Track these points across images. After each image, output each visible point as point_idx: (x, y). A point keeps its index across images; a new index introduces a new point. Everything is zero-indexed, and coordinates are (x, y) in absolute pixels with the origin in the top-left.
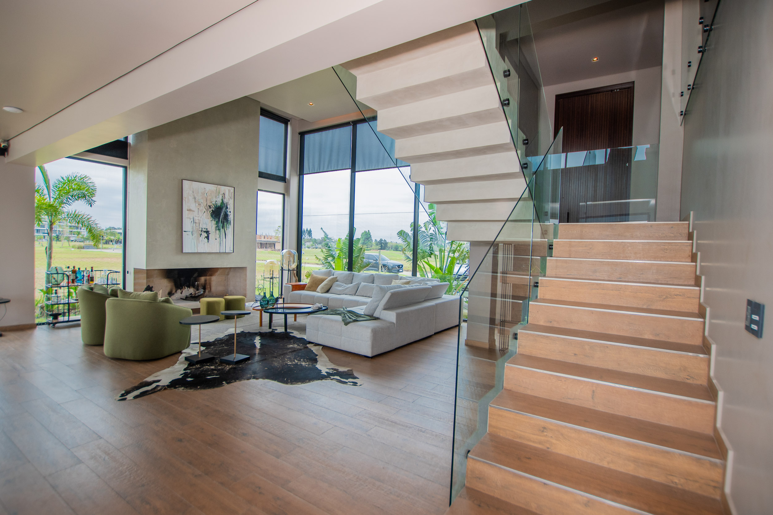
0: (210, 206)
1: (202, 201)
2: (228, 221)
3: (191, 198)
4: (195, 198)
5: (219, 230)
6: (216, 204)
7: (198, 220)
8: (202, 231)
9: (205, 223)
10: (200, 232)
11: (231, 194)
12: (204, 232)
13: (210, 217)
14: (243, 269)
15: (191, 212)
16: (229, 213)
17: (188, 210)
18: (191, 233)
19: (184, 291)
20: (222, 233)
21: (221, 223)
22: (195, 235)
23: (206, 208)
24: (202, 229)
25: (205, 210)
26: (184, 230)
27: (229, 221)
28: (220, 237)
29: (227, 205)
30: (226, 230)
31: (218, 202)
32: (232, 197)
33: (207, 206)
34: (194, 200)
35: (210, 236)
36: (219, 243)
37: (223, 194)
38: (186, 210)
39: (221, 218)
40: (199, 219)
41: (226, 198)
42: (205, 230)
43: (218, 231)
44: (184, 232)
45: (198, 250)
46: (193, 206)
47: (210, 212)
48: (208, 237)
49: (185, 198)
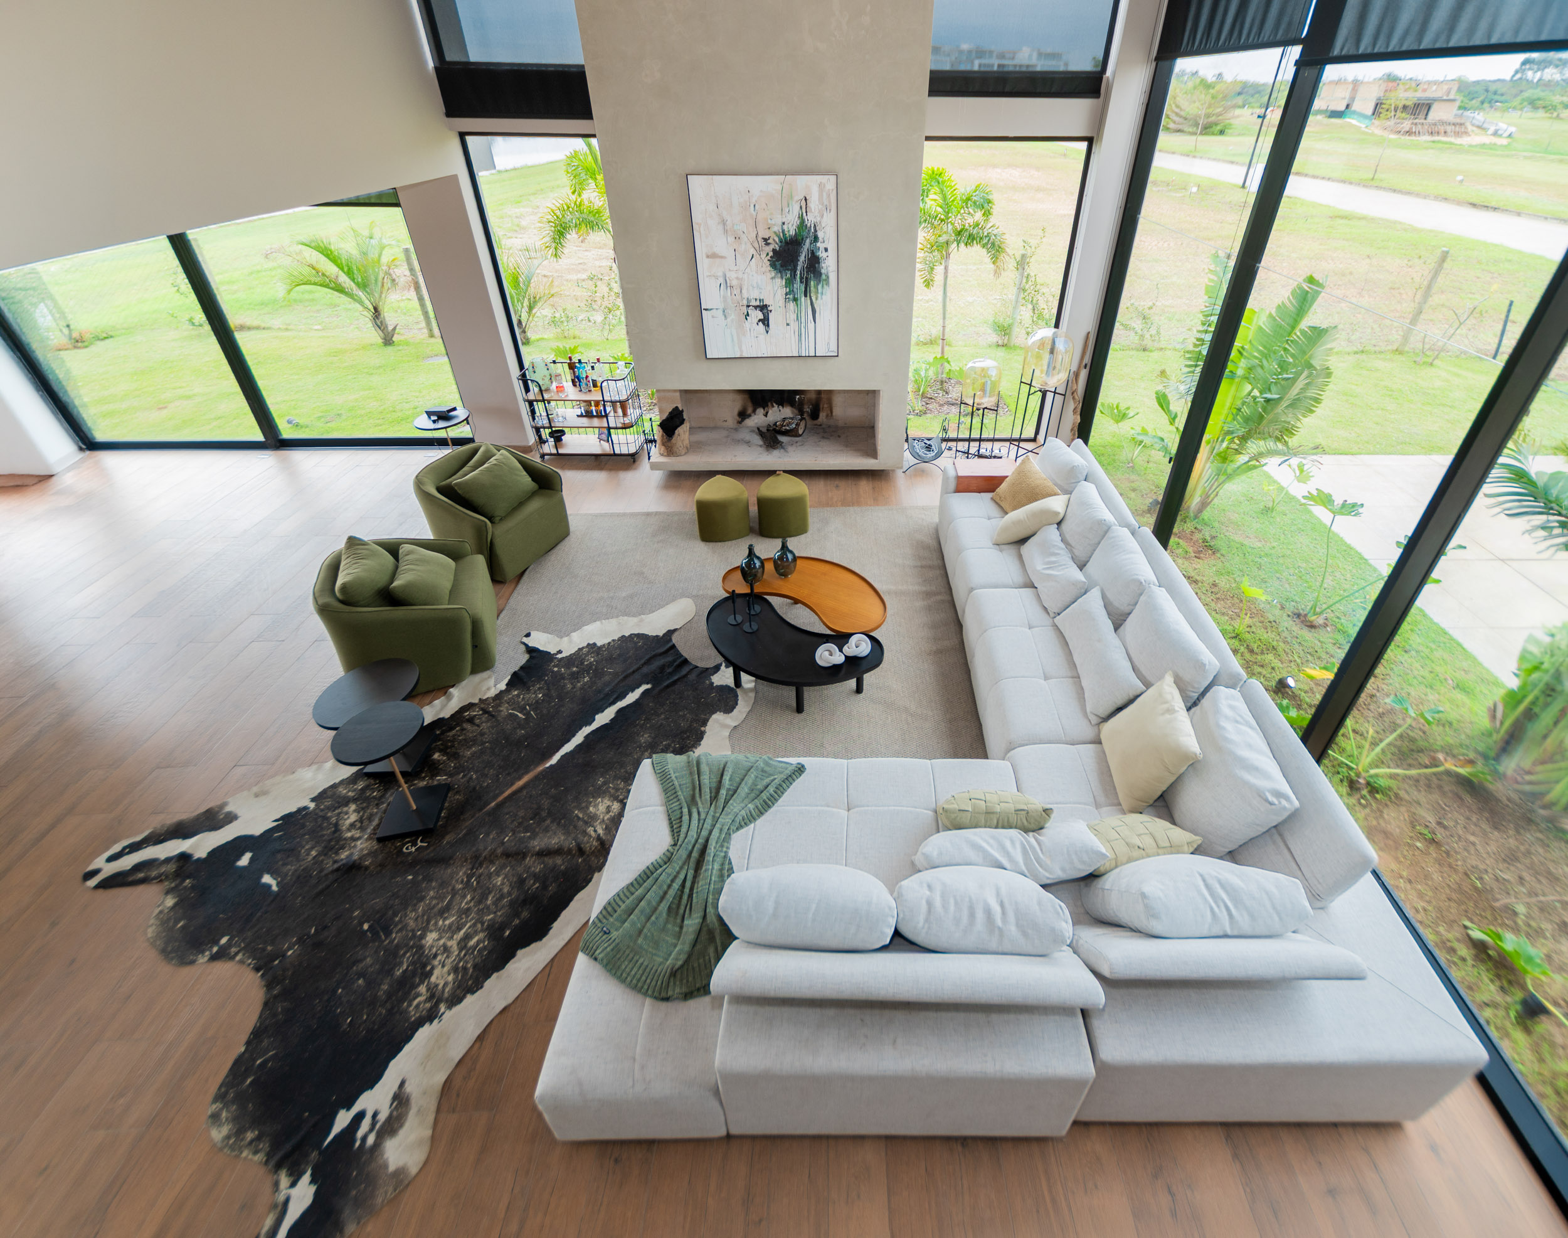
0: (765, 240)
1: (743, 227)
2: (821, 274)
3: (715, 222)
4: (724, 223)
5: (795, 300)
6: (783, 231)
7: (737, 278)
8: (748, 306)
9: (755, 285)
10: (745, 308)
11: (829, 196)
12: (756, 307)
13: (769, 268)
15: (718, 261)
16: (822, 254)
17: (708, 257)
18: (720, 312)
19: (770, 412)
20: (803, 308)
21: (801, 282)
22: (732, 316)
23: (756, 245)
24: (749, 300)
25: (752, 251)
26: (704, 306)
27: (824, 277)
28: (799, 318)
29: (816, 231)
30: (817, 299)
31: (790, 225)
32: (830, 205)
33: (759, 239)
34: (721, 227)
35: (770, 315)
36: (797, 333)
37: (804, 201)
38: (705, 256)
39: (799, 268)
40: (740, 275)
41: (811, 211)
42: (758, 303)
43: (792, 305)
44: (703, 312)
45: (741, 351)
46: (722, 245)
47: (768, 254)
48: (765, 321)
49: (699, 225)
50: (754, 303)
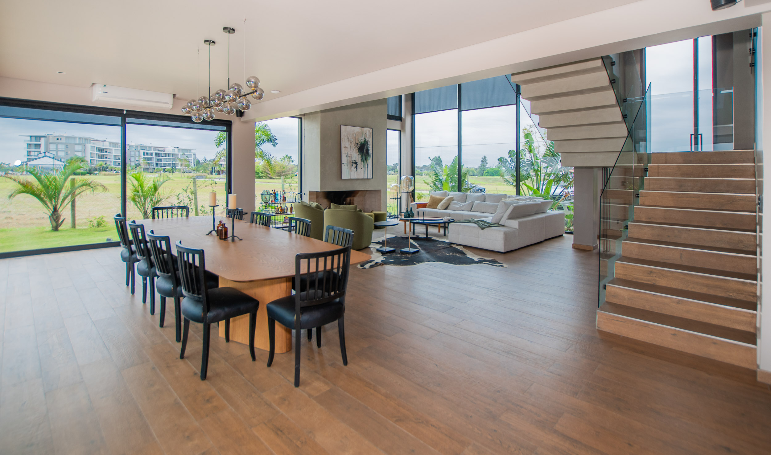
0: (357, 144)
1: (352, 140)
3: (346, 138)
4: (348, 138)
5: (363, 161)
6: (361, 142)
7: (351, 154)
8: (353, 163)
9: (355, 156)
10: (352, 163)
11: (370, 133)
12: (354, 163)
13: (358, 152)
14: (378, 191)
15: (346, 149)
16: (369, 149)
17: (344, 147)
18: (346, 165)
20: (365, 164)
21: (365, 156)
22: (349, 166)
23: (355, 145)
24: (353, 161)
25: (354, 147)
26: (342, 162)
27: (369, 155)
28: (364, 167)
29: (368, 142)
30: (368, 161)
31: (363, 140)
32: (371, 135)
34: (347, 140)
35: (358, 166)
36: (363, 172)
37: (365, 134)
39: (364, 152)
40: (351, 153)
41: (367, 137)
42: (355, 162)
43: (362, 163)
44: (342, 164)
45: (350, 177)
46: (347, 144)
47: (357, 148)
48: (356, 167)
49: (343, 138)
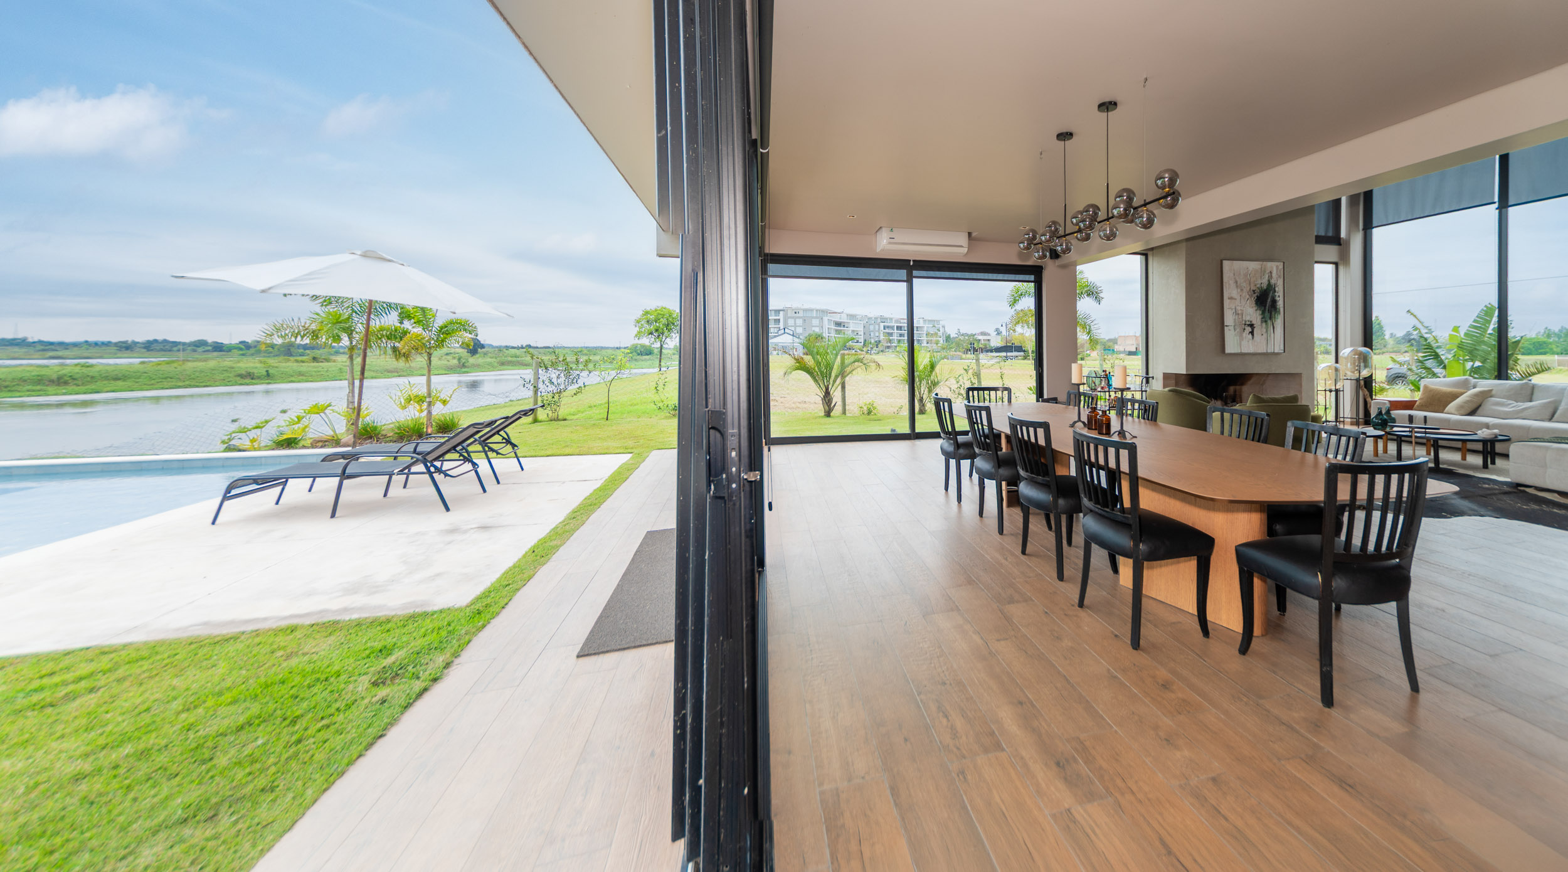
0: (1254, 291)
1: (1244, 284)
3: (1232, 282)
4: (1236, 282)
5: (1266, 321)
6: (1262, 287)
7: (1241, 309)
9: (1249, 314)
10: (1244, 325)
11: (1280, 271)
12: (1249, 325)
13: (1255, 305)
14: (1295, 376)
15: (1233, 301)
16: (1277, 299)
17: (1229, 299)
18: (1232, 328)
20: (1269, 326)
21: (1268, 312)
22: (1238, 329)
23: (1250, 293)
24: (1246, 321)
25: (1248, 296)
26: (1225, 324)
27: (1278, 309)
28: (1267, 331)
29: (1275, 287)
30: (1275, 320)
31: (1265, 284)
32: (1281, 275)
33: (1251, 290)
34: (1235, 284)
35: (1255, 330)
36: (1266, 340)
37: (1270, 273)
38: (1227, 298)
39: (1268, 305)
40: (1243, 308)
41: (1273, 278)
42: (1249, 323)
43: (1264, 324)
44: (1225, 327)
45: (1241, 349)
46: (1235, 292)
47: (1254, 298)
48: (1252, 333)
49: (1226, 282)
50: (1247, 323)
